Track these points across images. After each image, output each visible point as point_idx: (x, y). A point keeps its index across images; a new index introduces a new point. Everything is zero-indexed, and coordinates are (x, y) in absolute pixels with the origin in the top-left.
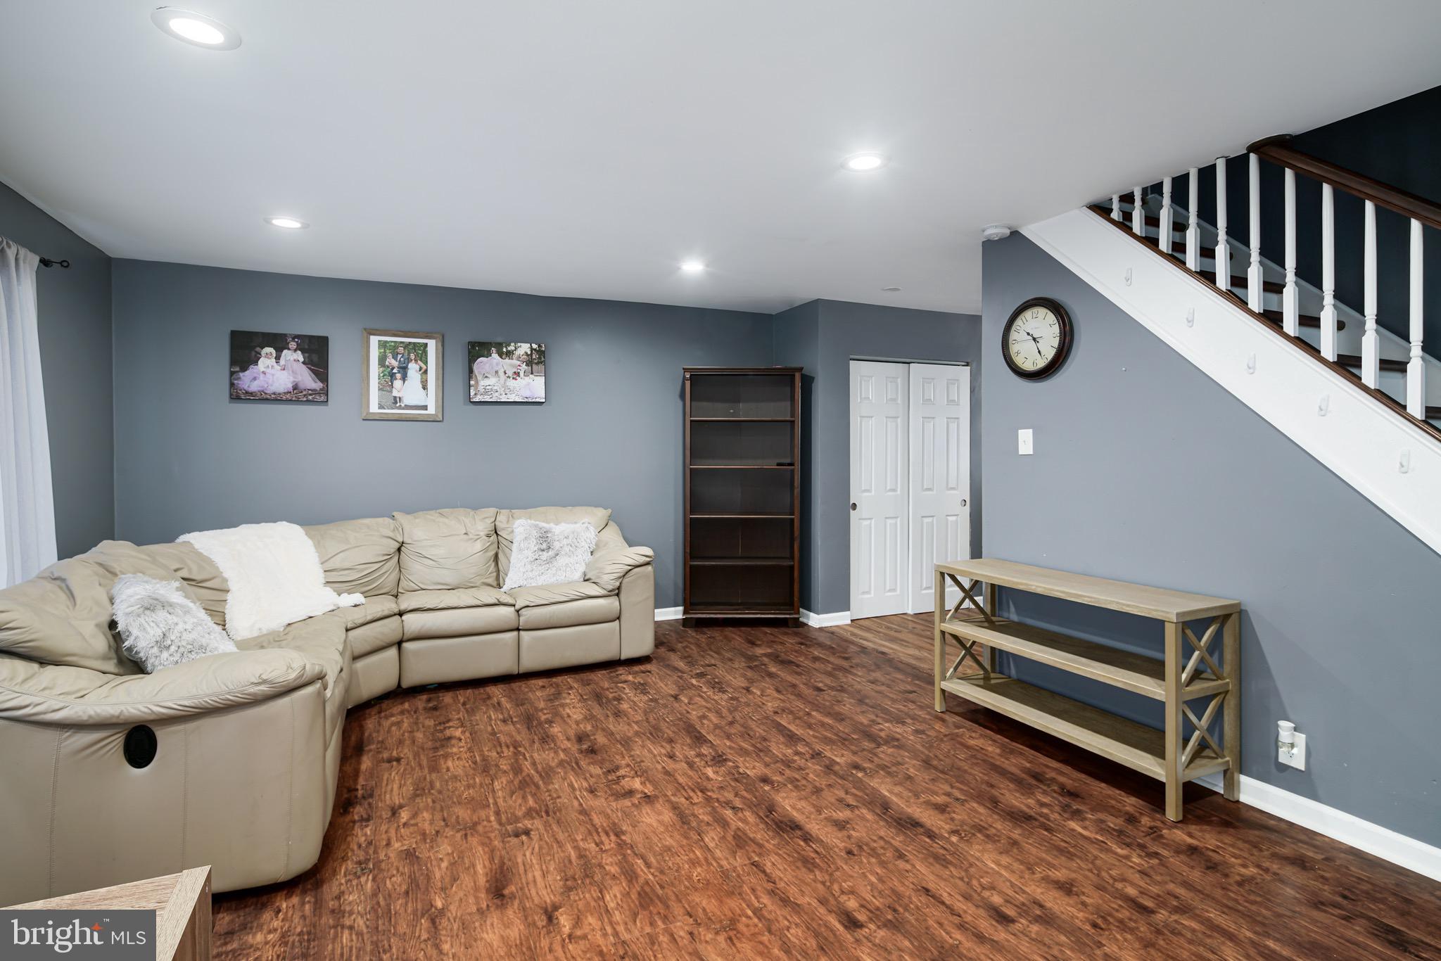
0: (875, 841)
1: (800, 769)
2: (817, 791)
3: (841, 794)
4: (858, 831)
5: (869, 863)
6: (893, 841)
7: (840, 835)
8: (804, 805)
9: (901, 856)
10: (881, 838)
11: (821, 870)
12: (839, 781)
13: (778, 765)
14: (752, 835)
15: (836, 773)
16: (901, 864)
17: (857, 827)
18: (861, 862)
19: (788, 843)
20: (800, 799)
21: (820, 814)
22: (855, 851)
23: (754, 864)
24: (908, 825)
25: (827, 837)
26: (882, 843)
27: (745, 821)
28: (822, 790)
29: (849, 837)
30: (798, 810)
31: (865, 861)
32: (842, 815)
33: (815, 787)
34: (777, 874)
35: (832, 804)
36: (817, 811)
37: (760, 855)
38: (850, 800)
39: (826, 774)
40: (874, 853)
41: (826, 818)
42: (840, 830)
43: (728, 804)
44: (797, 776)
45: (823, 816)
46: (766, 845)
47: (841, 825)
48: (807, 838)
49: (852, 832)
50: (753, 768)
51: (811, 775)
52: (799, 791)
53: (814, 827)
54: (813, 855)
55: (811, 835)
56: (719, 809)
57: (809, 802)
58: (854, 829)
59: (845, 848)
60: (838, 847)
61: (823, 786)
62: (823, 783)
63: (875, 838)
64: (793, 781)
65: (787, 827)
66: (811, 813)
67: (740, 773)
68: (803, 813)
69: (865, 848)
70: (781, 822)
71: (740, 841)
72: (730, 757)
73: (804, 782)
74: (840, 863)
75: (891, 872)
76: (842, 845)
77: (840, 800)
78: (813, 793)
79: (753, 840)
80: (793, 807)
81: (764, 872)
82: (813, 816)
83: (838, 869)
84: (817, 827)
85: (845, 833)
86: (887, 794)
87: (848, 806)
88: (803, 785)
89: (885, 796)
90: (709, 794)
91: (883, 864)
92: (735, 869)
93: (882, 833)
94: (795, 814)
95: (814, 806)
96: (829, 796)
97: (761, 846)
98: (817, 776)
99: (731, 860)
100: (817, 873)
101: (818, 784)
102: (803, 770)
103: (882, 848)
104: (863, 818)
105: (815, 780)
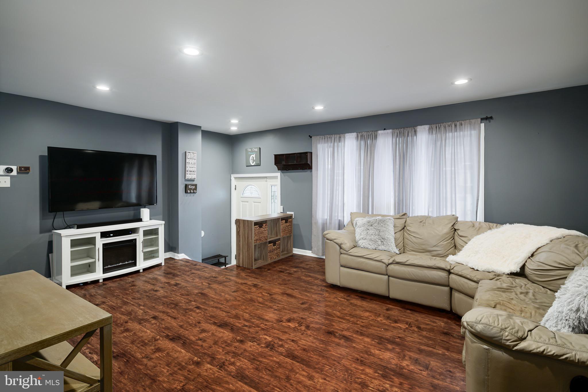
0: (190, 328)
1: (228, 353)
2: (215, 343)
3: (205, 344)
4: (196, 330)
5: (193, 322)
6: (183, 330)
7: (203, 327)
8: (220, 335)
9: (181, 326)
10: (187, 330)
11: (208, 316)
12: (206, 351)
13: (240, 352)
14: (234, 319)
15: (209, 355)
16: (181, 324)
17: (197, 332)
18: (195, 321)
19: (221, 320)
20: (222, 337)
21: (212, 333)
22: (197, 324)
23: (229, 313)
24: (175, 339)
25: (208, 325)
26: (187, 329)
27: (239, 323)
28: (214, 344)
29: (200, 327)
30: (221, 332)
31: (194, 322)
32: (204, 335)
33: (217, 345)
34: (221, 312)
35: (208, 338)
36: (213, 334)
37: (228, 315)
38: (200, 342)
39: (213, 354)
40: (190, 325)
41: (210, 332)
42: (203, 329)
43: (250, 327)
44: (228, 348)
45: (211, 333)
46: (228, 318)
47: (203, 331)
48: (215, 324)
49: (198, 329)
50: (250, 346)
51: (221, 351)
52: (224, 341)
53: (213, 327)
54: (211, 319)
55: (214, 325)
56: (251, 324)
57: (218, 337)
58: (198, 331)
59: (201, 324)
60: (204, 323)
61: (213, 346)
62: (215, 348)
63: (190, 330)
64: (229, 345)
65: (223, 325)
66: (216, 332)
67: (255, 341)
68: (219, 331)
69: (194, 326)
70: (226, 326)
71: (237, 317)
72: (267, 350)
73: (223, 346)
74: (202, 319)
75: (185, 321)
76: (202, 324)
77: (205, 341)
78: (217, 341)
79: (233, 318)
80: (224, 333)
81: (225, 312)
82: (215, 331)
83: (203, 317)
84: (212, 328)
85: (201, 329)
86: (183, 351)
87: (201, 340)
88: (223, 344)
89: (183, 349)
90: (260, 329)
91: (188, 322)
92: (234, 310)
93: (187, 332)
94: (222, 330)
95: (215, 336)
96: (210, 341)
97: (229, 317)
98: (218, 351)
99: (236, 312)
100: (209, 315)
101: (216, 346)
102: (226, 353)
103: (187, 327)
104: (194, 336)
105: (218, 348)
